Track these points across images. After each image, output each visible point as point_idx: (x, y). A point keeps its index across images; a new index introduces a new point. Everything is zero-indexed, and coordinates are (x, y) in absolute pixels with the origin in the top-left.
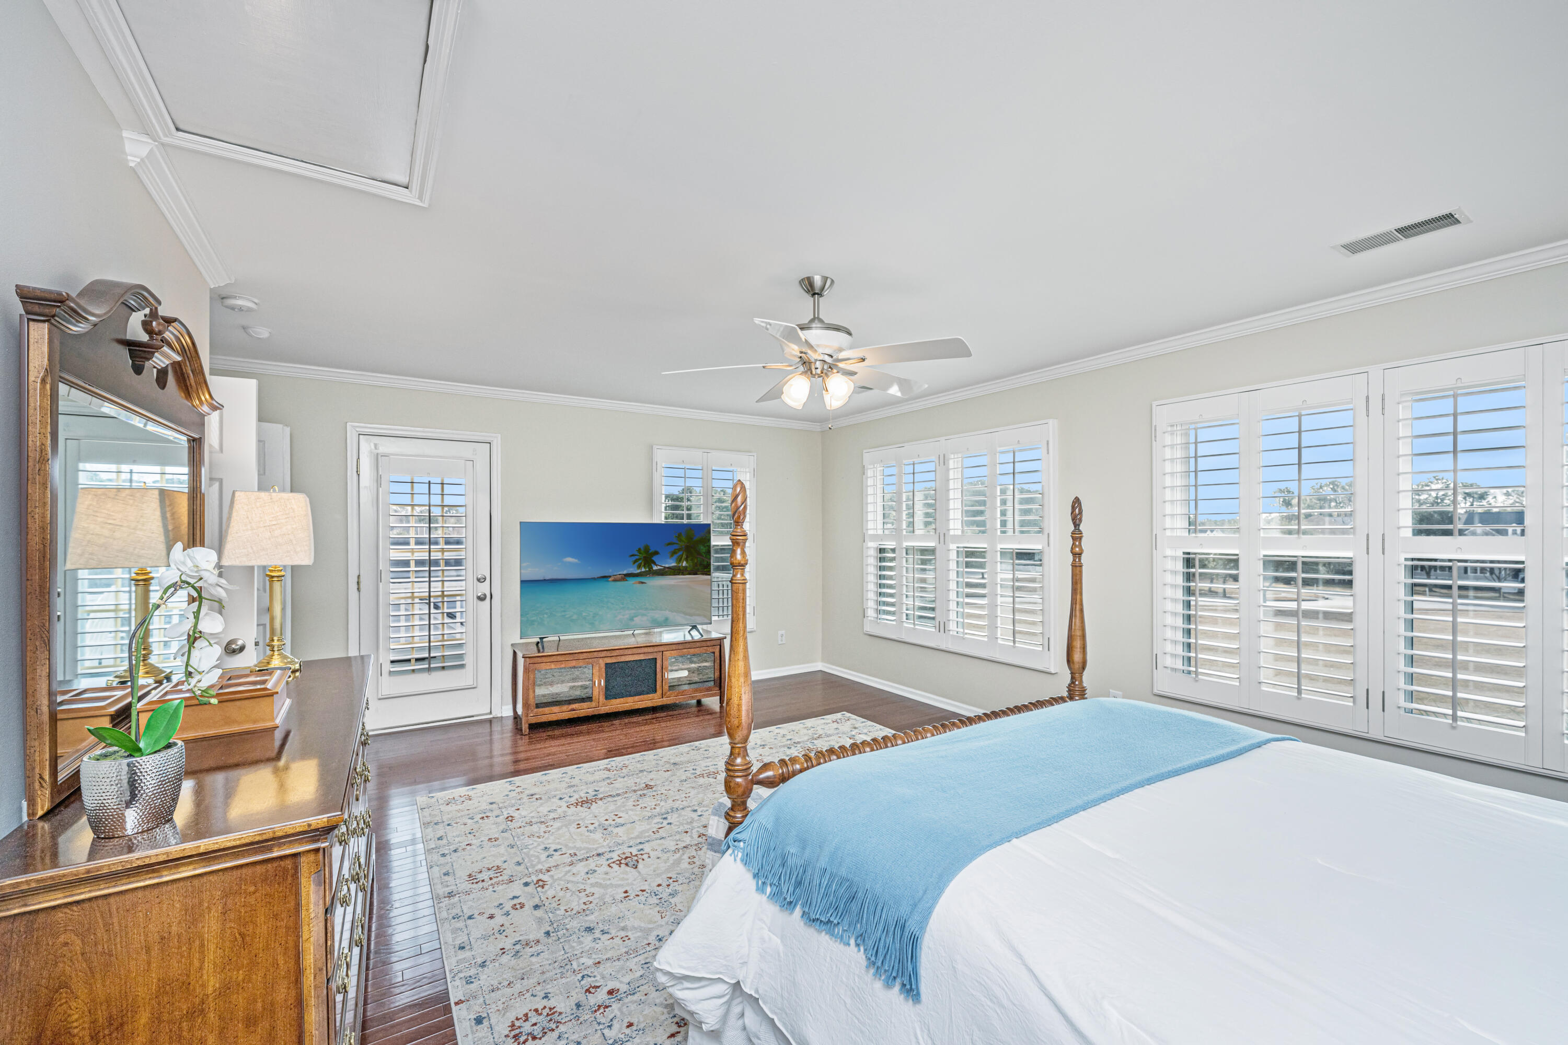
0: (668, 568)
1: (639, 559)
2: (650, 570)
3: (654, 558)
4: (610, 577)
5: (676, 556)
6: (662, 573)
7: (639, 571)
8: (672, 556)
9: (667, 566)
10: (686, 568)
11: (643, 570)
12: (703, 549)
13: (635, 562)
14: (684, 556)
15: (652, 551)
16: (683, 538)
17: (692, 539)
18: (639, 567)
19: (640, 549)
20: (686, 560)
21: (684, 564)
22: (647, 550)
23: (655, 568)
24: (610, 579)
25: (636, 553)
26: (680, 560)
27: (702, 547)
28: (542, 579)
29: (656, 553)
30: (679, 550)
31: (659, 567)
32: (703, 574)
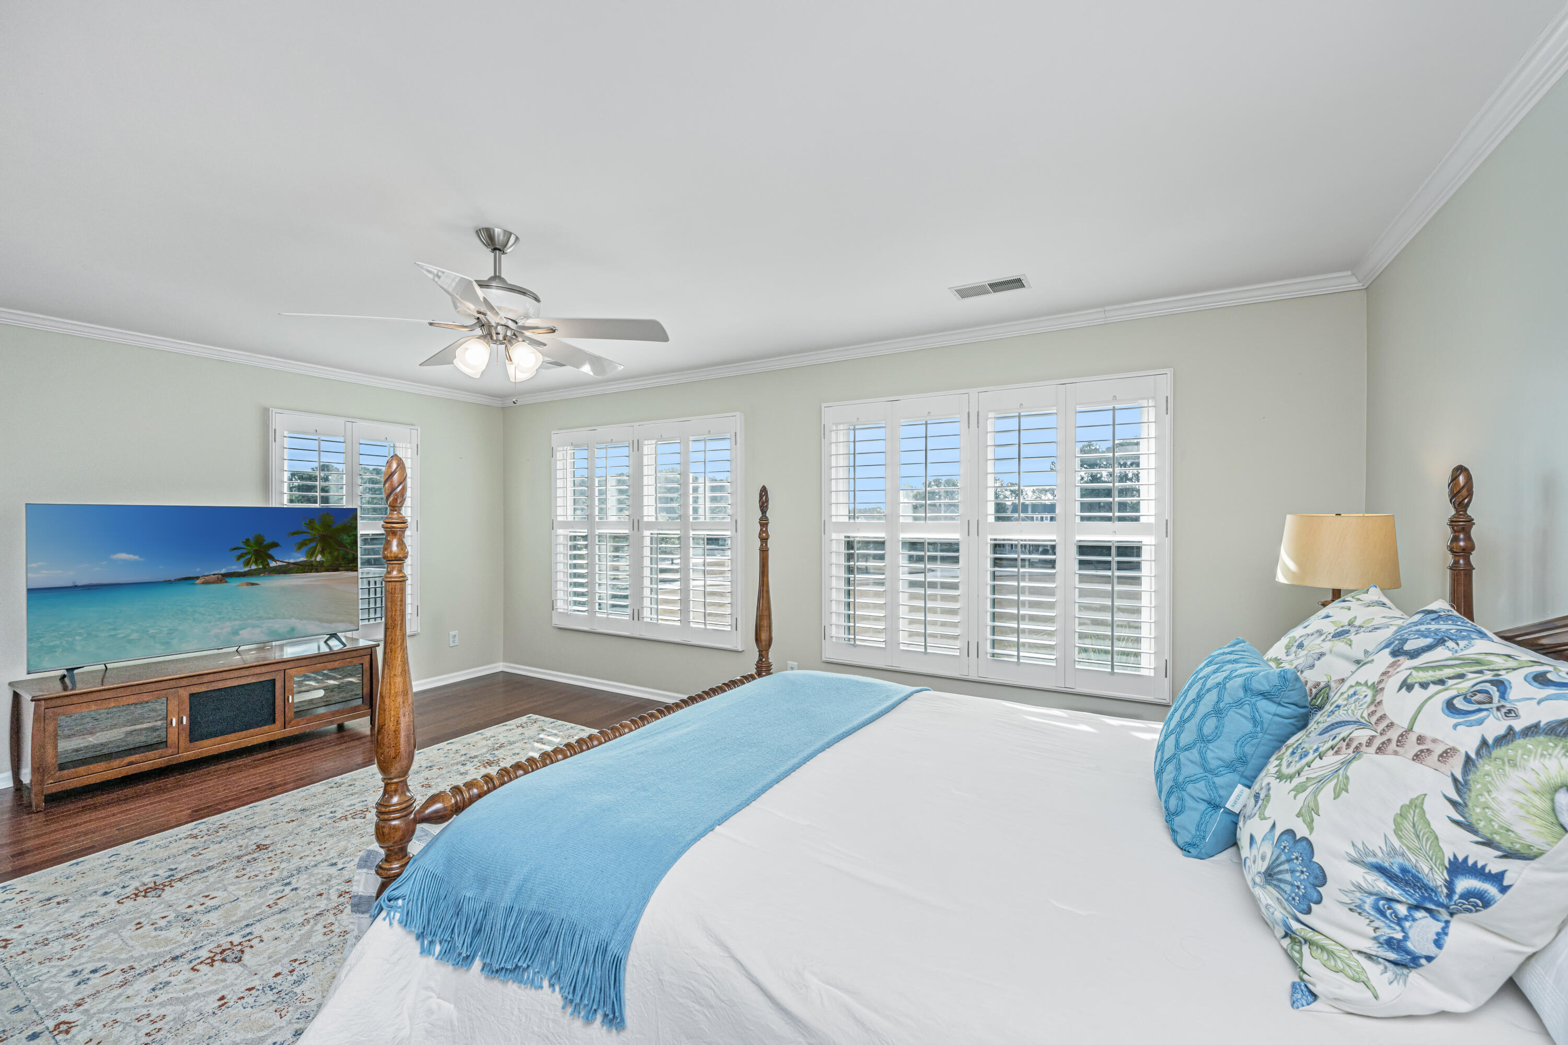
0: (293, 564)
1: (247, 554)
2: (264, 568)
3: (272, 552)
4: (197, 578)
5: (305, 549)
6: (285, 570)
7: (247, 569)
8: (300, 548)
9: (292, 561)
10: (321, 563)
11: (254, 567)
12: (346, 539)
13: (239, 557)
14: (319, 548)
15: (268, 540)
16: (317, 526)
17: (330, 526)
18: (247, 563)
19: (248, 540)
20: (322, 552)
21: (319, 558)
22: (259, 541)
23: (273, 564)
24: (198, 581)
25: (242, 545)
26: (312, 553)
27: (345, 537)
28: (70, 584)
29: (275, 545)
30: (311, 540)
31: (279, 563)
32: (347, 570)
